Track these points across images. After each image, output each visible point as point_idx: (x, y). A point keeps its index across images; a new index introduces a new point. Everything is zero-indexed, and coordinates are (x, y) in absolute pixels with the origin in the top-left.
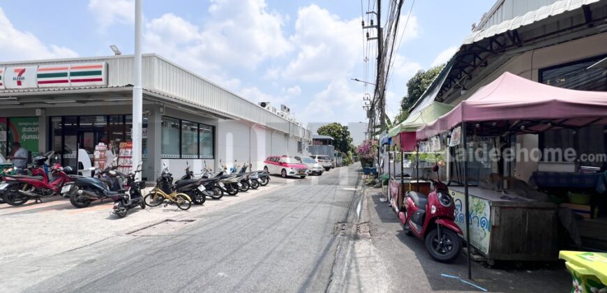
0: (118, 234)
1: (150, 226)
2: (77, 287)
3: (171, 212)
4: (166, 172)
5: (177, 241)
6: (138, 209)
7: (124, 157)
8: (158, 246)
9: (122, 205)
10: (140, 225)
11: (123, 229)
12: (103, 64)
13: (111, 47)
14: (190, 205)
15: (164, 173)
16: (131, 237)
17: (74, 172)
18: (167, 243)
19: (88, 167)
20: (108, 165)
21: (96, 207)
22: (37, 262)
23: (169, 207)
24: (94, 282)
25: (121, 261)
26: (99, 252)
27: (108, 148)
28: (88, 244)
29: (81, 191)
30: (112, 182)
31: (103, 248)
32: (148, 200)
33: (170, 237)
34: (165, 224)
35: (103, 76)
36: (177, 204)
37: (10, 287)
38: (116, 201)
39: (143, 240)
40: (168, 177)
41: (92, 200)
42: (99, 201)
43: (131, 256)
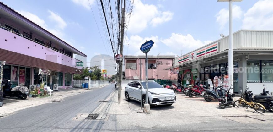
0: (219, 116)
1: (236, 116)
2: (199, 130)
3: (250, 112)
4: (248, 90)
5: (248, 129)
6: (231, 107)
7: (226, 82)
8: (236, 127)
9: (223, 104)
10: (231, 114)
11: (222, 114)
12: (217, 43)
13: (220, 35)
14: (264, 111)
15: (246, 91)
16: (224, 118)
17: (206, 88)
18: (242, 127)
19: (212, 86)
20: (219, 85)
21: (213, 102)
22: (191, 117)
23: (249, 109)
24: (205, 131)
25: (217, 127)
26: (210, 120)
27: (219, 78)
28: (207, 116)
29: (208, 95)
30: (220, 93)
31: (212, 119)
32: (237, 103)
33: (245, 125)
34: (245, 118)
35: (217, 48)
36: (255, 109)
37: (184, 121)
38: (220, 101)
39: (229, 122)
40: (249, 93)
41: (212, 99)
42: (215, 100)
43: (221, 127)
